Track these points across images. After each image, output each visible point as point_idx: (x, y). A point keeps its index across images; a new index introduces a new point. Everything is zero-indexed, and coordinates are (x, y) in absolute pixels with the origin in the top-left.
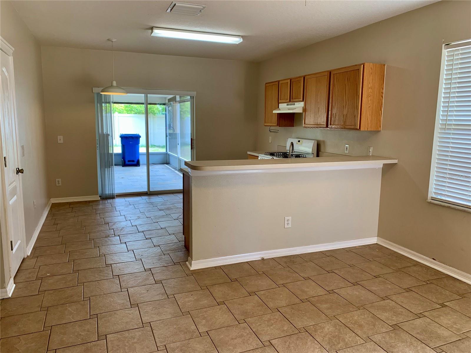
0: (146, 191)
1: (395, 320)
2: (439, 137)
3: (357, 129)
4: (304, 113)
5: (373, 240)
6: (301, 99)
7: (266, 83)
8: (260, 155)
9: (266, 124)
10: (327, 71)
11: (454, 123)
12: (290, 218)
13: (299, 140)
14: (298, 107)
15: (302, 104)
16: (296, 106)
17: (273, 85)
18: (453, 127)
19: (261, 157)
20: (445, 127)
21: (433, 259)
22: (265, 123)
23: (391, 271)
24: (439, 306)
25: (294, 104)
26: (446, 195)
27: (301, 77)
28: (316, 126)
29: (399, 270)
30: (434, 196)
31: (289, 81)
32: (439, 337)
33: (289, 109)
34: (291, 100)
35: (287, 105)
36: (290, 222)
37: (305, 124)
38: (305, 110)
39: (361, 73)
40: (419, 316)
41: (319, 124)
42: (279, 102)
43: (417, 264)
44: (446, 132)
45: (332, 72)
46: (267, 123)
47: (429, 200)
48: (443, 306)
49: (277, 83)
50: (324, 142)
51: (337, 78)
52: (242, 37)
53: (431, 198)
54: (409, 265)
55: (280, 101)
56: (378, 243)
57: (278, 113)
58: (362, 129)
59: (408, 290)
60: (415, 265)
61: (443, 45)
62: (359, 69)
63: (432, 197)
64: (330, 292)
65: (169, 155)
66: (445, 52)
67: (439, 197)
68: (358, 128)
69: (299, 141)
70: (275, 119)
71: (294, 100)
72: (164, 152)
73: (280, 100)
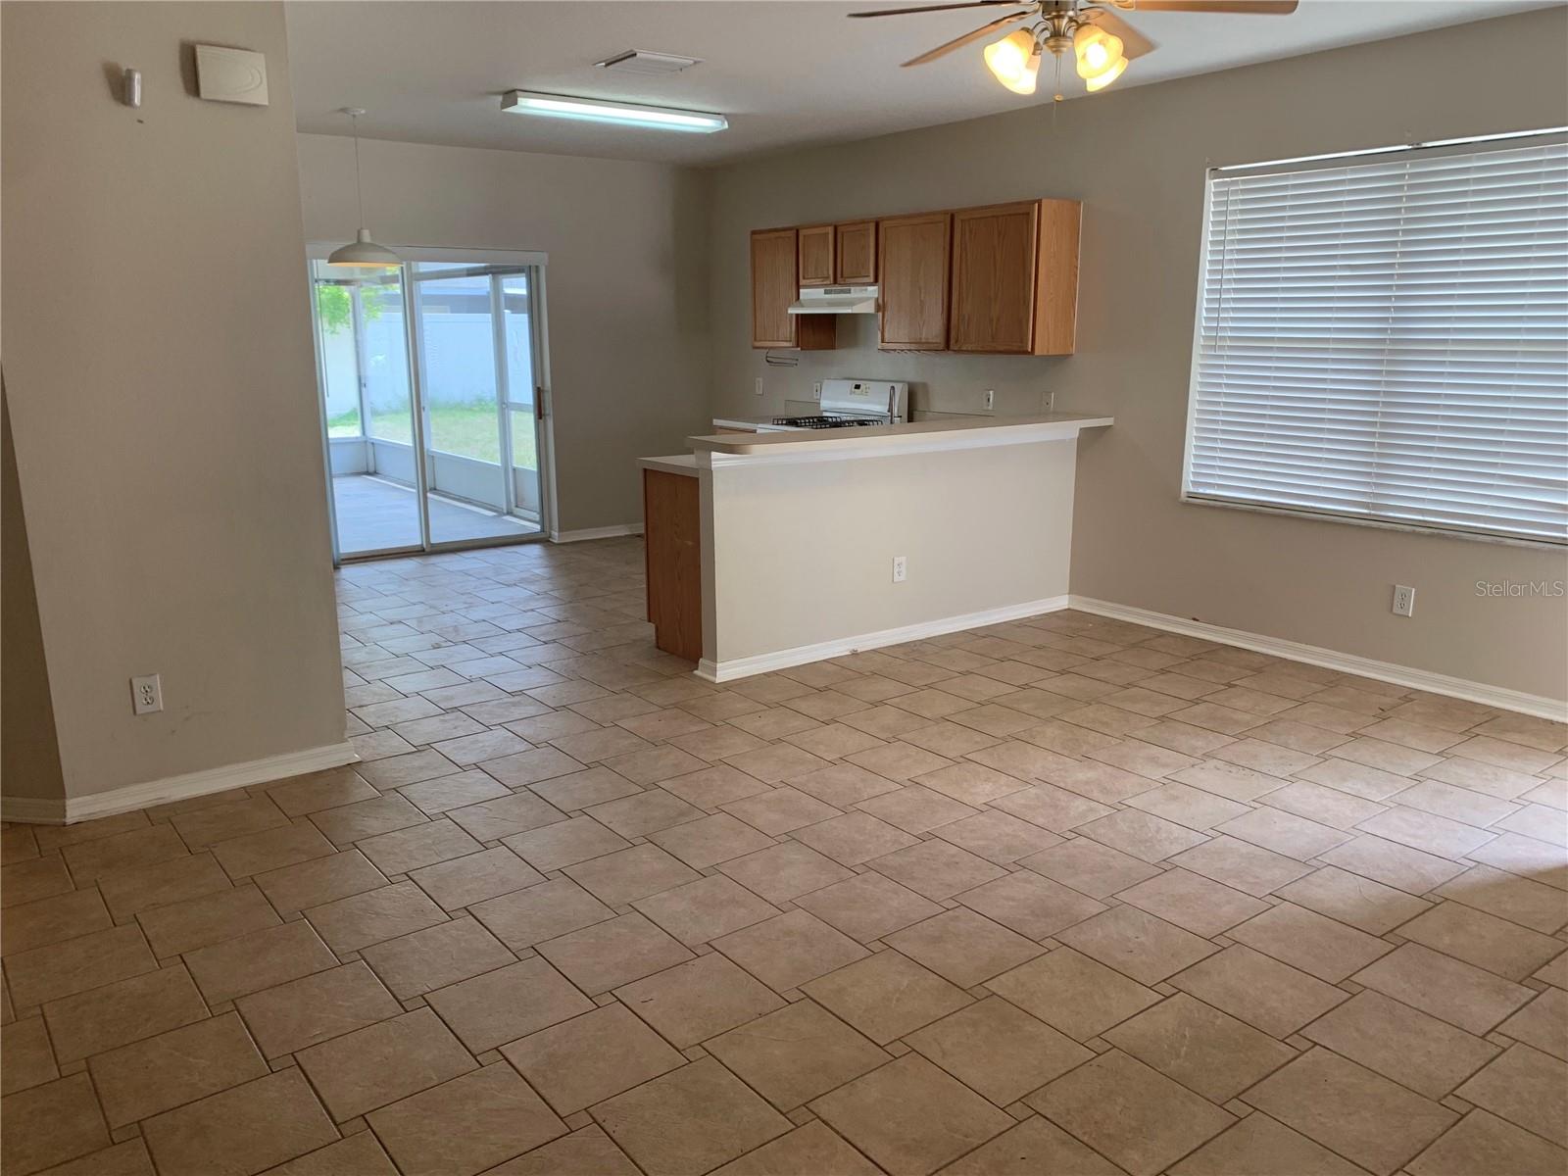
0: (419, 543)
1: (1158, 711)
2: (1201, 365)
3: (1026, 352)
4: (880, 314)
5: (1061, 602)
6: (871, 279)
7: (754, 233)
8: (760, 426)
9: (758, 344)
10: (945, 213)
11: (1230, 334)
12: (903, 559)
13: (858, 383)
14: (861, 300)
15: (873, 291)
16: (856, 296)
17: (777, 238)
18: (1229, 343)
19: (763, 429)
20: (1214, 343)
21: (1194, 619)
22: (755, 340)
23: (1120, 649)
24: (1223, 687)
25: (849, 292)
26: (1218, 485)
27: (868, 222)
28: (913, 347)
29: (1133, 646)
30: (1192, 489)
31: (830, 230)
32: (1236, 722)
33: (831, 304)
34: (839, 279)
35: (826, 292)
36: (903, 568)
37: (883, 342)
38: (880, 307)
39: (1033, 221)
40: (1196, 702)
41: (923, 340)
42: (801, 284)
43: (1162, 634)
44: (1217, 353)
45: (956, 215)
46: (761, 341)
47: (1183, 497)
48: (1230, 686)
49: (792, 234)
50: (925, 385)
51: (971, 232)
52: (727, 116)
53: (1186, 495)
54: (1147, 636)
55: (802, 282)
56: (1071, 607)
57: (797, 315)
58: (1037, 352)
59: (1163, 671)
60: (1159, 636)
61: (1208, 170)
62: (1028, 214)
63: (1188, 492)
64: (1023, 687)
65: (373, 443)
66: (1211, 185)
67: (1201, 491)
68: (1030, 350)
69: (858, 387)
70: (789, 329)
71: (848, 281)
72: (357, 438)
73: (804, 278)
